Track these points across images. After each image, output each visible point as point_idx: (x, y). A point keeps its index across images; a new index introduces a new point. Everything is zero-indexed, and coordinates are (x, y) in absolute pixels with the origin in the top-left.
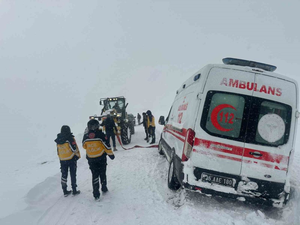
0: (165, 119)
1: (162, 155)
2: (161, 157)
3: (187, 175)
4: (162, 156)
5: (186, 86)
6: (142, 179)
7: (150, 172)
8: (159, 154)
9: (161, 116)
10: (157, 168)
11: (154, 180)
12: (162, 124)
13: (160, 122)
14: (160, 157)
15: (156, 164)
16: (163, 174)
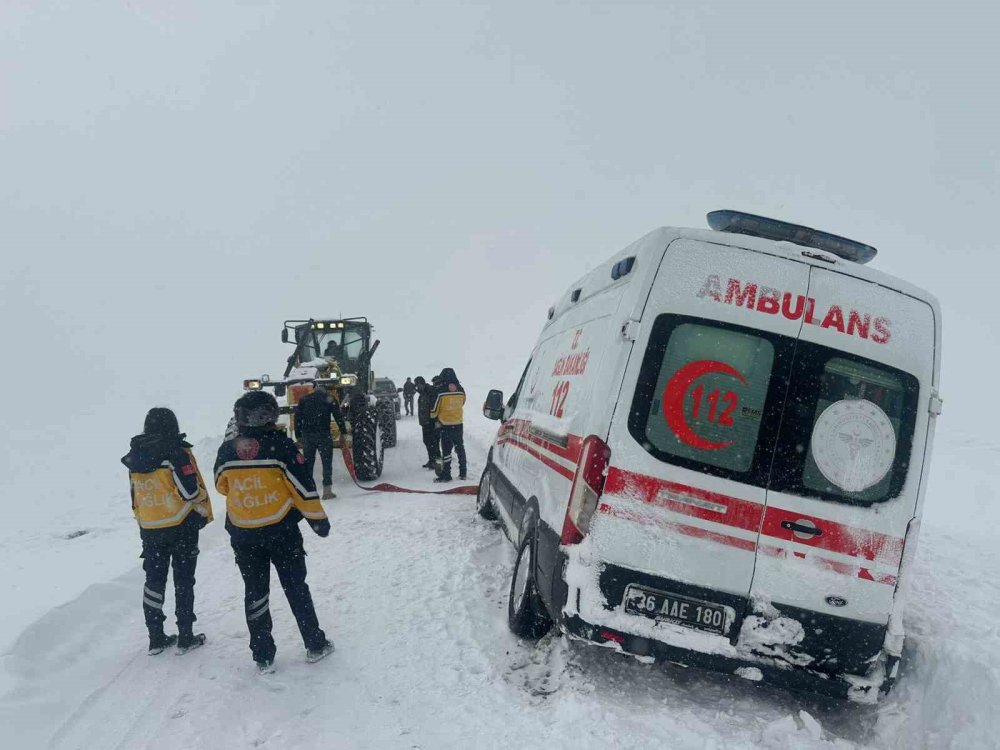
0: (506, 400)
1: (491, 519)
2: (485, 527)
3: (579, 590)
4: (489, 523)
5: (582, 296)
6: (423, 599)
7: (449, 576)
8: (478, 517)
9: (492, 391)
10: (473, 565)
11: (461, 604)
12: (493, 417)
13: (489, 411)
14: (482, 528)
15: (468, 551)
16: (493, 585)
